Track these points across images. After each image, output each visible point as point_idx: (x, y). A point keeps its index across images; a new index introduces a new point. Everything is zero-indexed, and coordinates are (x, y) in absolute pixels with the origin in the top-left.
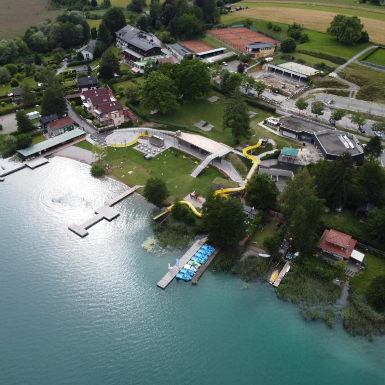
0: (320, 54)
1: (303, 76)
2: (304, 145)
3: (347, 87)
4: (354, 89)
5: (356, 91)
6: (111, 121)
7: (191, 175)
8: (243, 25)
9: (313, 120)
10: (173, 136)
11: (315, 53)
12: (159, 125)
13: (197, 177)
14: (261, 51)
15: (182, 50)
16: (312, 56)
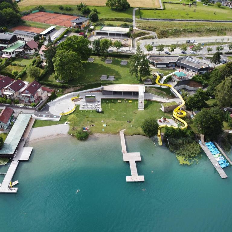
0: (115, 19)
1: (124, 33)
2: (174, 69)
5: (156, 35)
6: (39, 98)
7: (139, 109)
8: (38, 10)
10: (99, 91)
12: (77, 88)
13: (144, 109)
14: (83, 24)
15: (28, 33)
16: (111, 21)
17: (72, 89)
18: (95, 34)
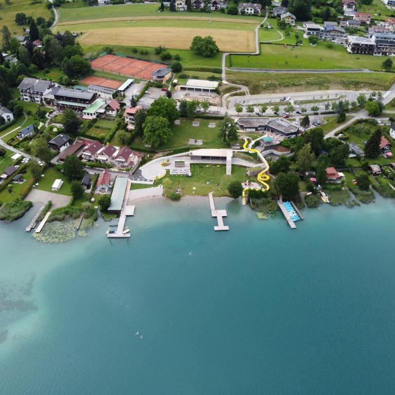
0: (201, 68)
1: (212, 89)
2: (263, 133)
3: (240, 89)
4: (245, 89)
5: (248, 90)
6: (132, 163)
7: (226, 174)
8: (106, 53)
9: (248, 116)
10: (188, 155)
11: (198, 69)
13: (231, 173)
14: (165, 76)
15: (105, 89)
17: (161, 154)
18: (179, 89)
